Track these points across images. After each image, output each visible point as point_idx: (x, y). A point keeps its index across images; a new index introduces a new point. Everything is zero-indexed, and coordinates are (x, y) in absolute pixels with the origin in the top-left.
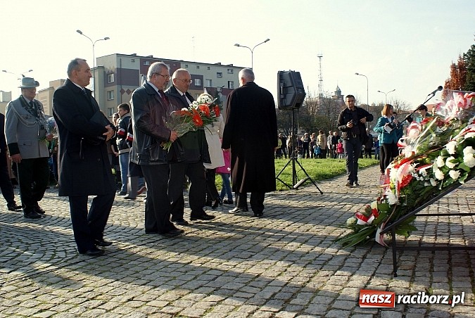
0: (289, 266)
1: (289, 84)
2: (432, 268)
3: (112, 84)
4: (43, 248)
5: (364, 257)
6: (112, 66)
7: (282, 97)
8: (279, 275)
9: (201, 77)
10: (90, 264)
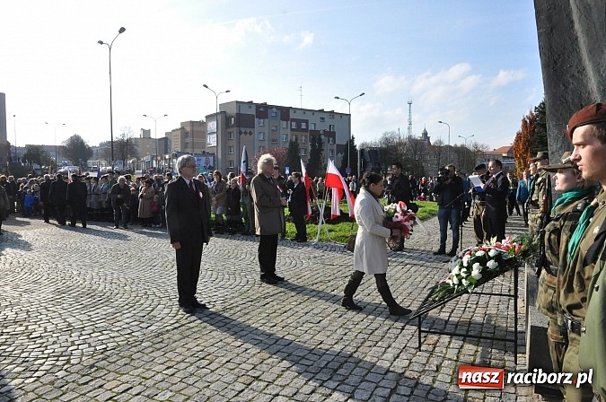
0: (345, 334)
1: (368, 160)
2: (449, 344)
3: (232, 126)
4: (170, 303)
5: (403, 329)
6: (233, 111)
8: (336, 343)
9: (307, 122)
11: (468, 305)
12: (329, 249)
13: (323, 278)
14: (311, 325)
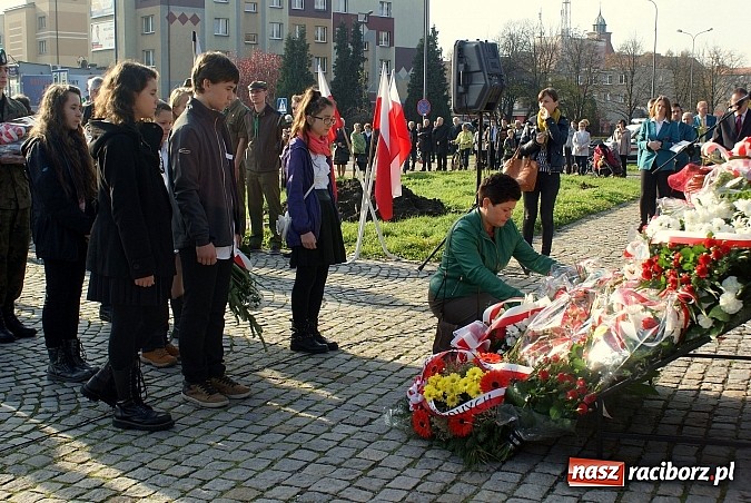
1: (475, 66)
3: (152, 3)
4: (20, 389)
7: (461, 89)
10: (100, 427)
11: (705, 386)
12: (384, 273)
13: (373, 333)
14: (351, 429)
